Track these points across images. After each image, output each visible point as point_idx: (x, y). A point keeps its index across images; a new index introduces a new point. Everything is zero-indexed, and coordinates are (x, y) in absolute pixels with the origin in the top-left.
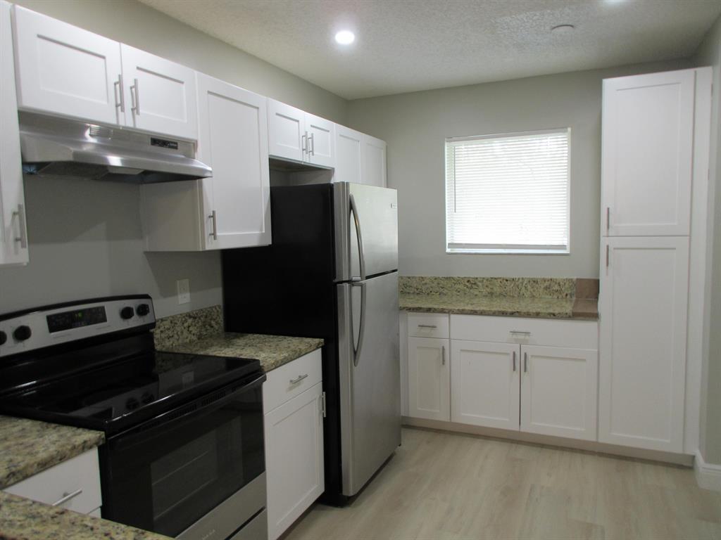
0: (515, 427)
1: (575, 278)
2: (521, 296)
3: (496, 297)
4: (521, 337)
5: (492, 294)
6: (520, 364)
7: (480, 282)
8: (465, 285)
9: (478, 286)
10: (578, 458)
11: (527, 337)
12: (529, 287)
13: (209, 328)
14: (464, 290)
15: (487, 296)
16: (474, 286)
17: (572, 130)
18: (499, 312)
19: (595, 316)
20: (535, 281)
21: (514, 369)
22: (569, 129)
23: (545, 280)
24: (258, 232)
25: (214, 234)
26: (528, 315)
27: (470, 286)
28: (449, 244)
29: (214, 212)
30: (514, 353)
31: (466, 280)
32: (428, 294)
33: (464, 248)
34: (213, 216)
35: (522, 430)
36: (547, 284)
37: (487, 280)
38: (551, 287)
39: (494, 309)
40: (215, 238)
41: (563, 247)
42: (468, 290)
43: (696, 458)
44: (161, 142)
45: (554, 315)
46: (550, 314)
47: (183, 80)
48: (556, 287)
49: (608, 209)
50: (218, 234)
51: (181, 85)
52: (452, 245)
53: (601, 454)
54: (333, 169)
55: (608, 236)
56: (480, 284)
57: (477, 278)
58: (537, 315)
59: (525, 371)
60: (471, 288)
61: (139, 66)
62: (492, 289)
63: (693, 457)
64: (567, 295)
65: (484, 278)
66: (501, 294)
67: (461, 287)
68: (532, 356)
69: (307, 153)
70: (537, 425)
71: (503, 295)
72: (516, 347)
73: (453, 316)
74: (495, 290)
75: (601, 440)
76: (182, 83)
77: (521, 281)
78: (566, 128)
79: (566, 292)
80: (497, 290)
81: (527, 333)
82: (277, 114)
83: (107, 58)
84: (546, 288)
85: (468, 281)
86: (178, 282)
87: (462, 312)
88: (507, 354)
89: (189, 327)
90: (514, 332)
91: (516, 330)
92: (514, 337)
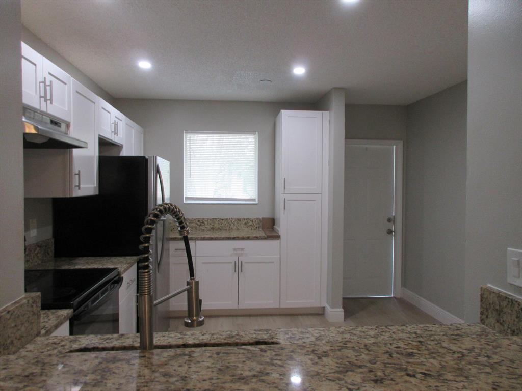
0: (235, 307)
1: (261, 217)
2: (231, 229)
3: (216, 230)
4: (239, 252)
5: (213, 228)
6: (238, 268)
7: (206, 221)
8: (196, 224)
9: (204, 224)
10: (270, 318)
11: (242, 252)
12: (236, 223)
13: (47, 255)
14: (196, 227)
15: (210, 230)
16: (202, 224)
17: (258, 133)
18: (226, 237)
19: (278, 237)
20: (239, 220)
21: (235, 271)
22: (257, 133)
23: (244, 219)
24: (93, 186)
25: (79, 186)
26: (243, 239)
27: (199, 223)
28: (186, 198)
29: (79, 171)
30: (235, 262)
31: (197, 220)
32: (171, 230)
33: (195, 200)
34: (79, 174)
35: (239, 308)
36: (245, 221)
37: (210, 220)
38: (248, 223)
39: (223, 236)
40: (79, 189)
41: (254, 200)
42: (198, 226)
43: (326, 308)
44: (55, 122)
45: (257, 238)
46: (255, 237)
47: (66, 82)
48: (251, 223)
49: (285, 179)
50: (81, 186)
51: (65, 85)
52: (187, 198)
53: (281, 315)
54: (122, 145)
55: (284, 193)
56: (206, 223)
57: (204, 219)
58: (248, 238)
59: (242, 271)
60: (200, 225)
61: (50, 72)
62: (213, 225)
63: (324, 308)
64: (256, 227)
65: (208, 219)
66: (219, 228)
67: (194, 225)
68: (245, 263)
69: (115, 135)
70: (248, 303)
71: (220, 229)
72: (236, 258)
73: (197, 242)
74: (215, 226)
75: (282, 307)
76: (65, 84)
77: (231, 219)
78: (256, 132)
79: (256, 226)
80: (216, 226)
81: (242, 249)
82: (103, 108)
83: (37, 66)
84: (245, 224)
85: (199, 221)
86: (31, 220)
87: (204, 239)
88: (232, 263)
89: (37, 254)
90: (235, 249)
91: (237, 248)
92: (235, 252)
